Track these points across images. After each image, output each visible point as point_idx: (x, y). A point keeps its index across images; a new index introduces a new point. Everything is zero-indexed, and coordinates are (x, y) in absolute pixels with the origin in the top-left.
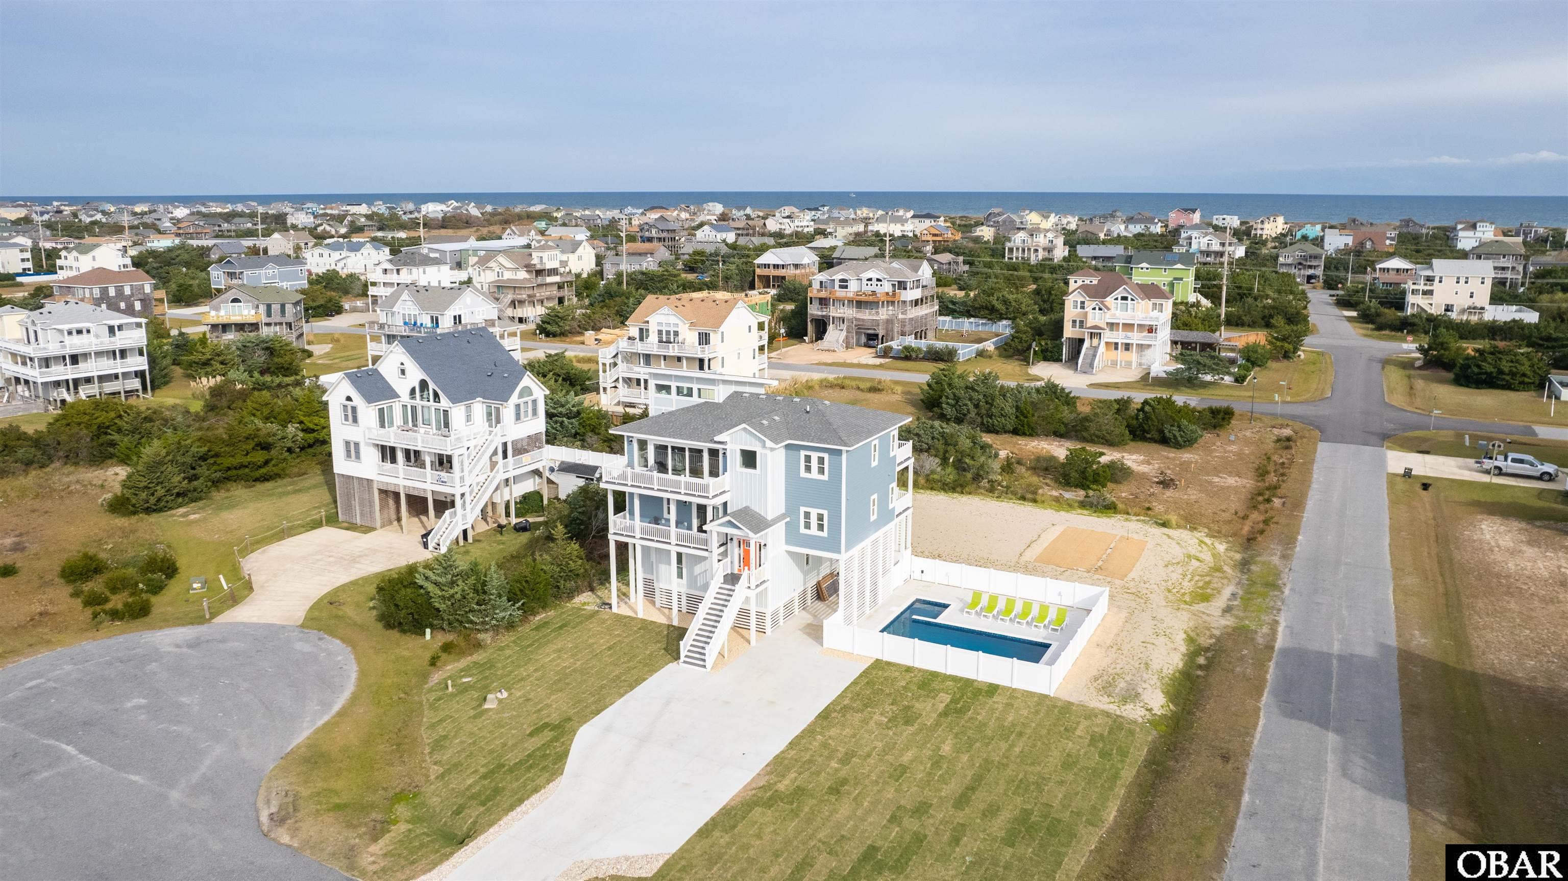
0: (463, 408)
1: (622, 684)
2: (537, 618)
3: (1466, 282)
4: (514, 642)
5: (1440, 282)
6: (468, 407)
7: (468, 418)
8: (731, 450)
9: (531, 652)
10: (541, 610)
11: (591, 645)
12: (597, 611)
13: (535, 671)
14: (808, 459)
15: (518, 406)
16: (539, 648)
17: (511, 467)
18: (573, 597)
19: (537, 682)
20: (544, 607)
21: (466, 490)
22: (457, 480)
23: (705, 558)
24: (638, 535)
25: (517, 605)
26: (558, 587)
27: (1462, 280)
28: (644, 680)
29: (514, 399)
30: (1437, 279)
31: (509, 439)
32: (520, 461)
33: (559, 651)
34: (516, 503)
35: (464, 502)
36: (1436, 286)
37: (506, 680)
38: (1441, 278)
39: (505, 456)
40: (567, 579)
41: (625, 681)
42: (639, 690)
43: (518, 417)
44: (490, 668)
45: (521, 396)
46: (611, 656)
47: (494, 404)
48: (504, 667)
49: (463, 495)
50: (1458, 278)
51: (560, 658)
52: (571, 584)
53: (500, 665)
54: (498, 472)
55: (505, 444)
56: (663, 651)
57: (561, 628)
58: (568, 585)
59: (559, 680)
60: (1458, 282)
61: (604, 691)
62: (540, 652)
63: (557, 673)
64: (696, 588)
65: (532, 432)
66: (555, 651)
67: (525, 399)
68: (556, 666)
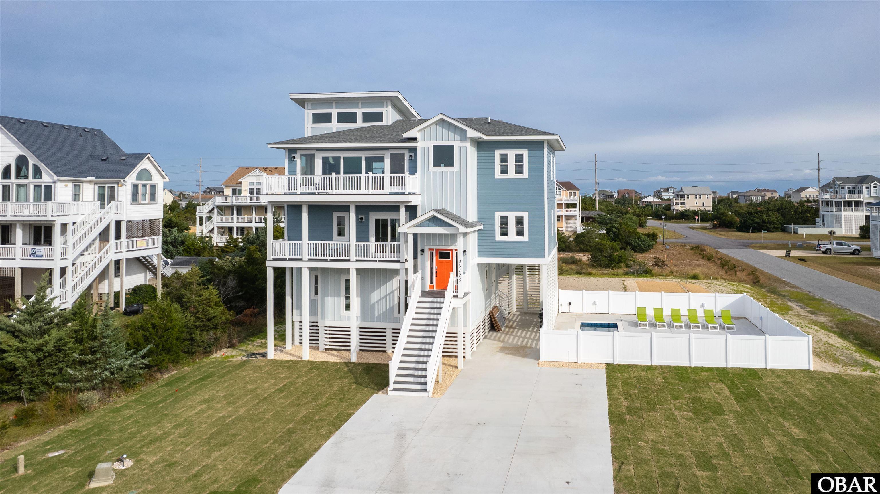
0: (70, 185)
1: (320, 424)
2: (166, 376)
3: (700, 198)
4: (136, 401)
5: (688, 198)
6: (77, 186)
7: (76, 197)
8: (423, 148)
9: (166, 408)
10: (170, 365)
11: (252, 391)
12: (248, 361)
13: (176, 427)
14: (504, 158)
15: (135, 187)
16: (176, 401)
17: (123, 249)
18: (210, 353)
19: (182, 440)
20: (175, 362)
21: (67, 263)
22: (57, 255)
23: (396, 272)
24: (306, 257)
25: (141, 353)
26: (192, 339)
27: (698, 197)
28: (350, 415)
29: (132, 178)
30: (686, 196)
31: (124, 218)
32: (134, 244)
33: (208, 401)
34: (126, 294)
35: (65, 281)
36: (686, 200)
37: (130, 443)
38: (688, 196)
39: (118, 236)
40: (204, 328)
41: (321, 420)
42: (348, 427)
43: (135, 198)
44: (98, 434)
45: (139, 178)
46: (285, 397)
47: (107, 182)
48: (122, 430)
49: (63, 271)
50: (696, 196)
51: (211, 408)
52: (208, 336)
53: (115, 428)
54: (107, 252)
55: (118, 224)
56: (354, 386)
57: (202, 379)
58: (205, 337)
59: (219, 433)
60: (696, 198)
61: (294, 437)
62: (179, 405)
63: (212, 425)
64: (373, 319)
65: (147, 216)
66: (201, 403)
67: (144, 182)
68: (208, 417)
